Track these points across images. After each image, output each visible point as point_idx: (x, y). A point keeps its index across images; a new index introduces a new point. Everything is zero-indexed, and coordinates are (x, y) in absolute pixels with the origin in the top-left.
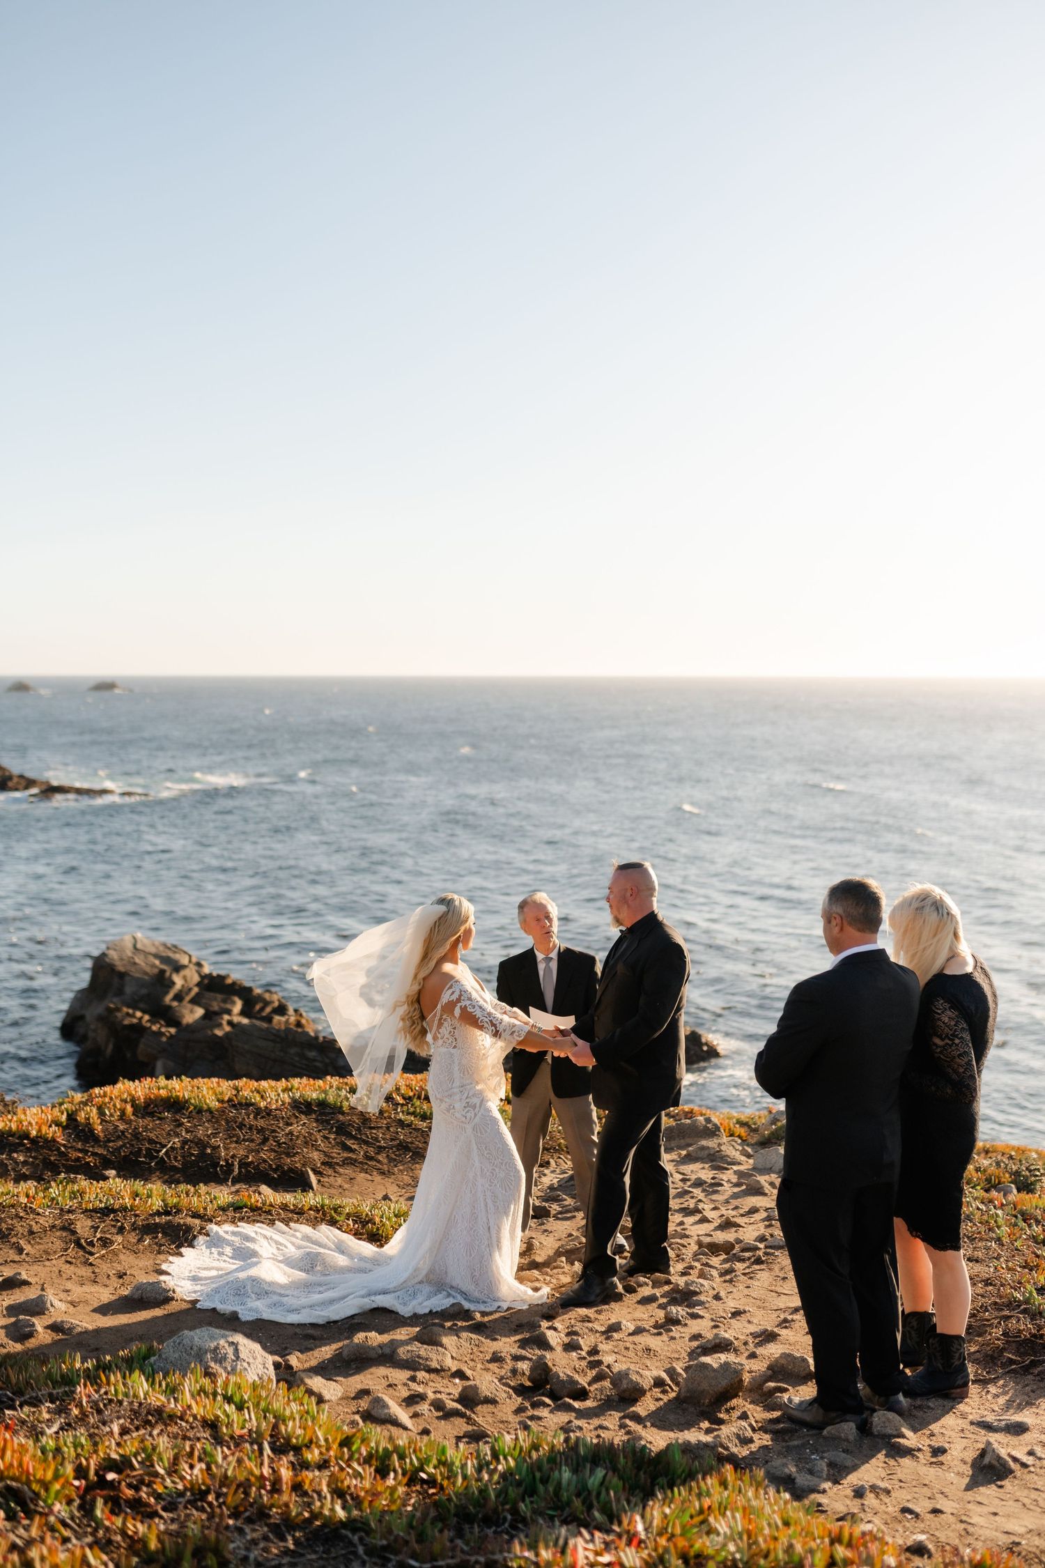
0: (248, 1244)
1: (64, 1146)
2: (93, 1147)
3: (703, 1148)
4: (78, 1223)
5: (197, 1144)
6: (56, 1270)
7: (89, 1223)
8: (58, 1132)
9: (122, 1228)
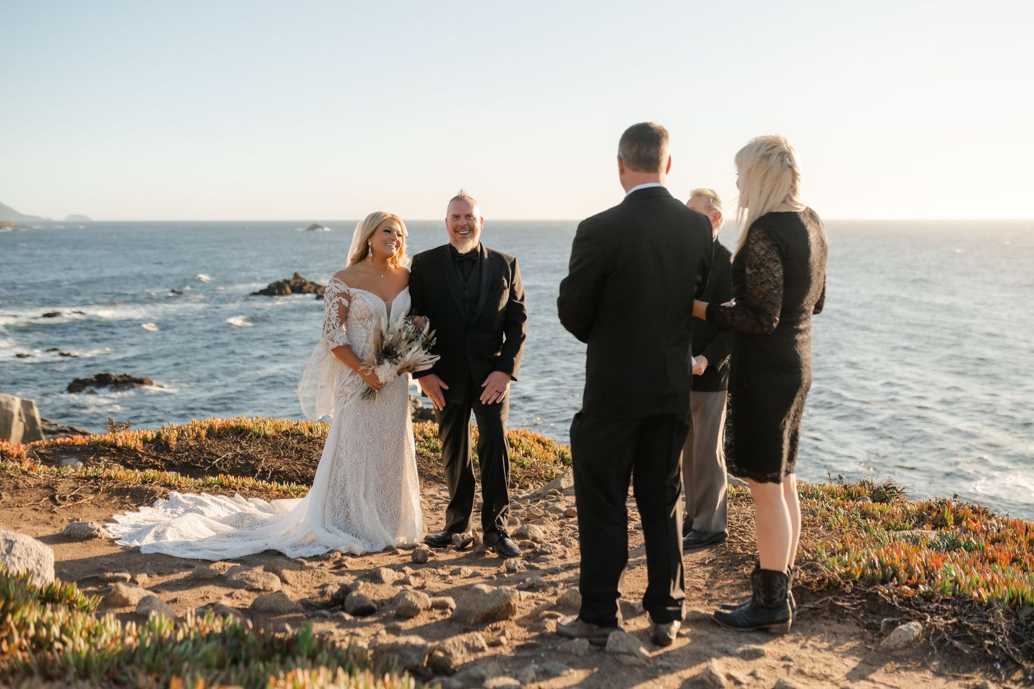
1: (142, 454)
2: (164, 455)
4: (61, 485)
5: (246, 457)
6: (20, 514)
7: (72, 485)
8: (140, 445)
9: (98, 490)
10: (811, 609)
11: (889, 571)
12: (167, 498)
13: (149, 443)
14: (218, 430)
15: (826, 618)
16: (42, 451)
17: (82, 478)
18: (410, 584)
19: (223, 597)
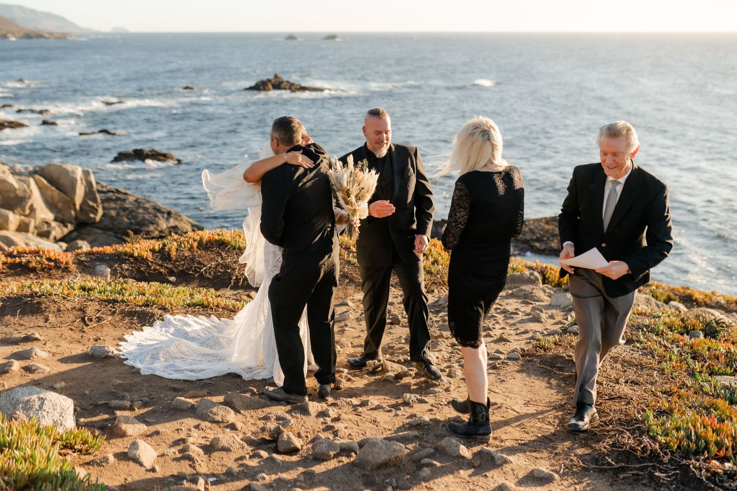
0: (186, 328)
1: (152, 262)
2: (167, 264)
3: (522, 290)
4: (90, 307)
5: (225, 266)
6: (61, 333)
7: (98, 307)
8: (150, 254)
9: (115, 312)
10: (633, 474)
11: (702, 443)
12: (163, 320)
13: (157, 252)
14: (206, 242)
15: (645, 485)
16: (83, 259)
17: (105, 301)
18: (329, 416)
19: (193, 429)
